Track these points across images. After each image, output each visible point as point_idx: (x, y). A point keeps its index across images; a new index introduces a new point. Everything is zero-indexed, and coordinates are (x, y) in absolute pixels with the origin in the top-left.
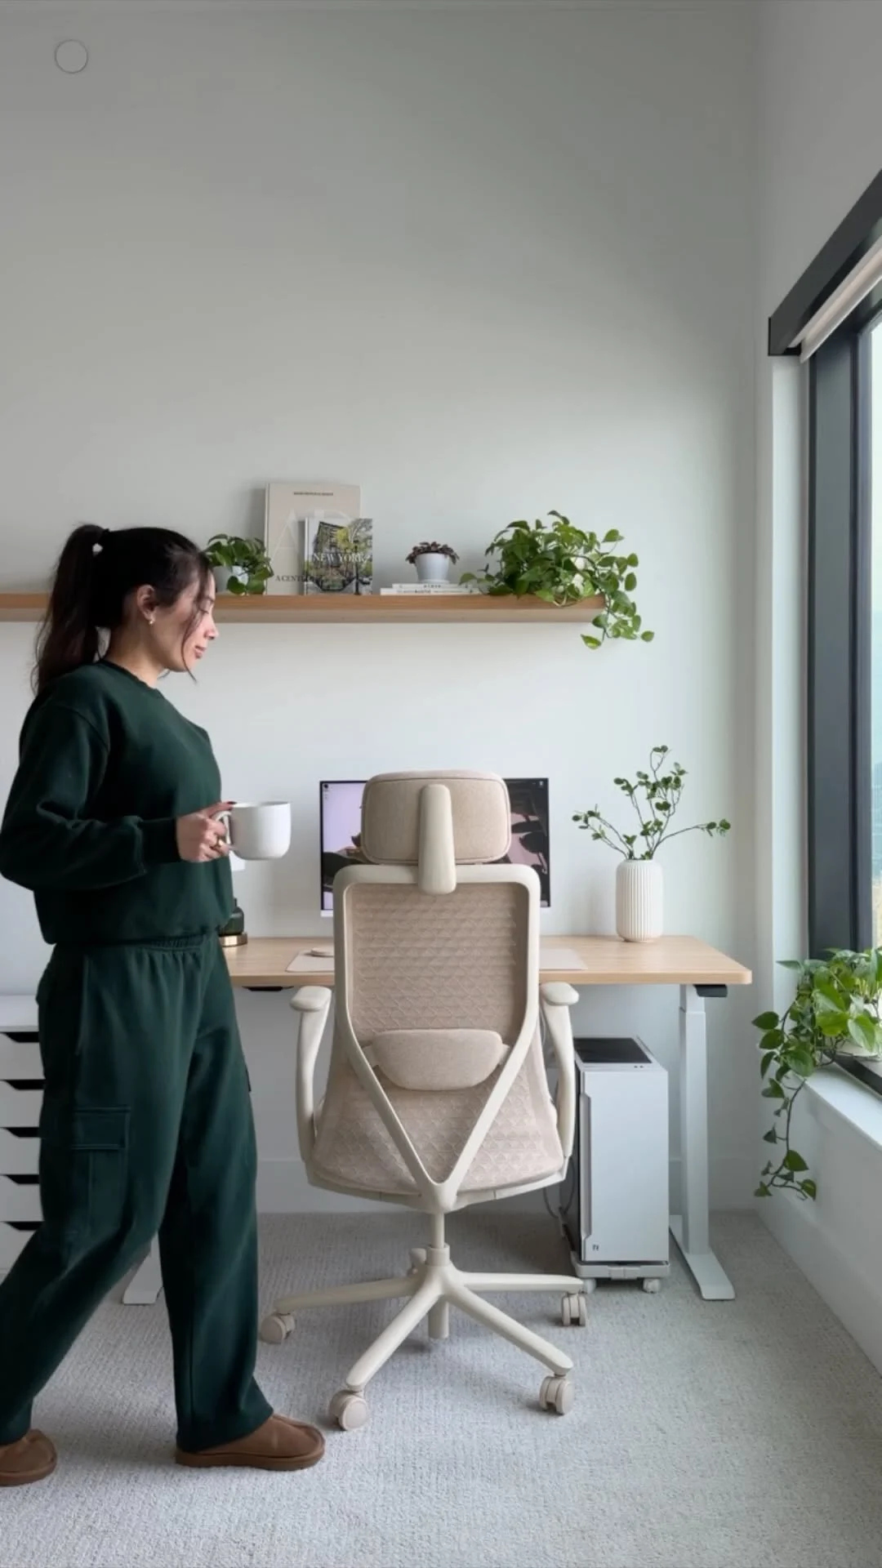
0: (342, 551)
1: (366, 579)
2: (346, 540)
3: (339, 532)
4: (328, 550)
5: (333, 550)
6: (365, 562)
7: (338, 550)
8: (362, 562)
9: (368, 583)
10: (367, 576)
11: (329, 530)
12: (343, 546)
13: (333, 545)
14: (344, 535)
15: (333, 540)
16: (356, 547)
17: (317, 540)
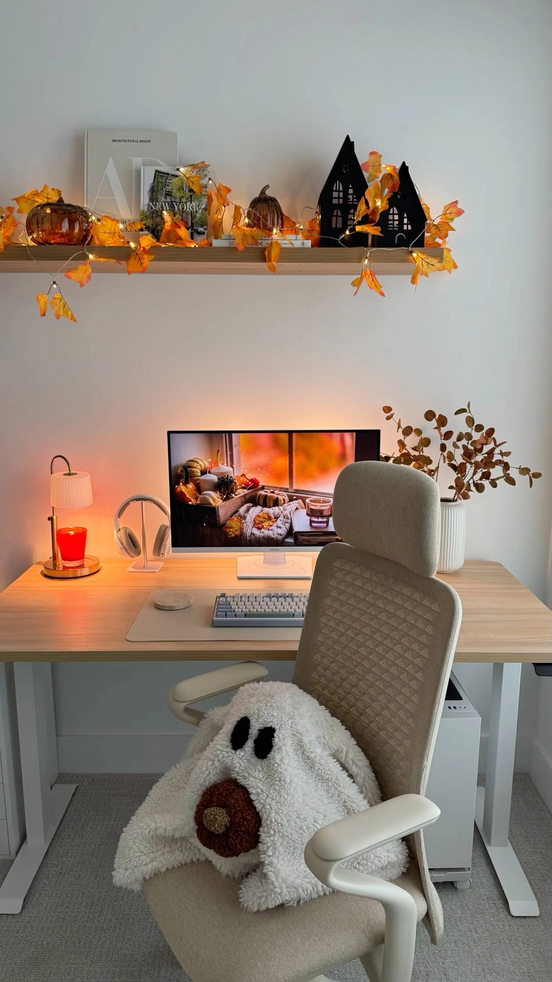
0: (178, 200)
1: (201, 229)
2: (181, 188)
3: (175, 180)
4: (163, 199)
5: (168, 199)
6: (200, 211)
7: (173, 200)
8: (197, 211)
9: (204, 233)
10: (202, 226)
11: (164, 178)
12: (178, 195)
13: (168, 194)
14: (179, 183)
15: (169, 188)
16: (191, 196)
17: (153, 189)
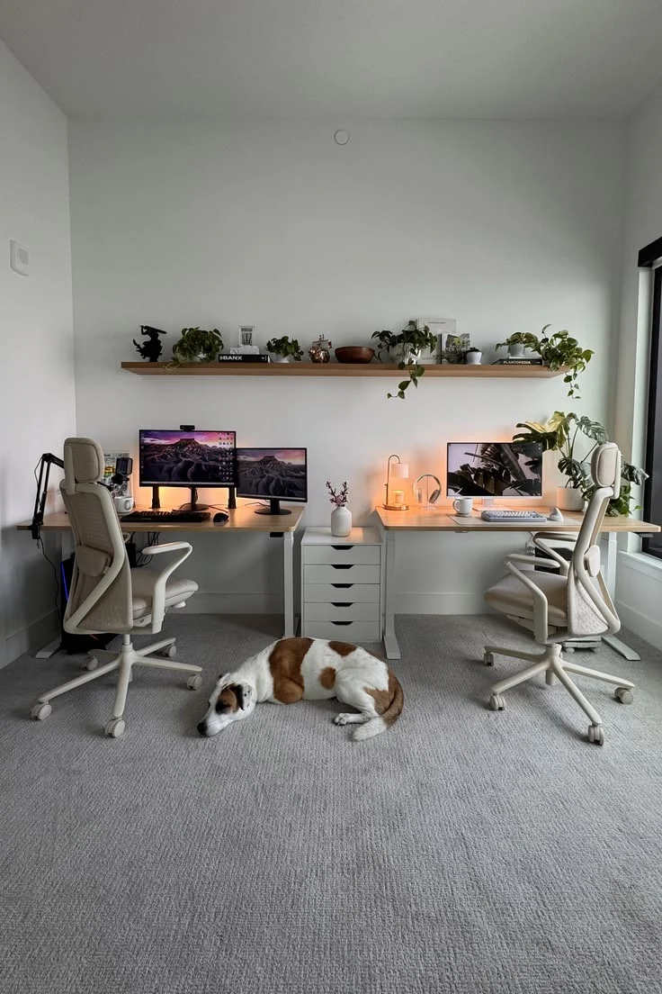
17: (447, 342)
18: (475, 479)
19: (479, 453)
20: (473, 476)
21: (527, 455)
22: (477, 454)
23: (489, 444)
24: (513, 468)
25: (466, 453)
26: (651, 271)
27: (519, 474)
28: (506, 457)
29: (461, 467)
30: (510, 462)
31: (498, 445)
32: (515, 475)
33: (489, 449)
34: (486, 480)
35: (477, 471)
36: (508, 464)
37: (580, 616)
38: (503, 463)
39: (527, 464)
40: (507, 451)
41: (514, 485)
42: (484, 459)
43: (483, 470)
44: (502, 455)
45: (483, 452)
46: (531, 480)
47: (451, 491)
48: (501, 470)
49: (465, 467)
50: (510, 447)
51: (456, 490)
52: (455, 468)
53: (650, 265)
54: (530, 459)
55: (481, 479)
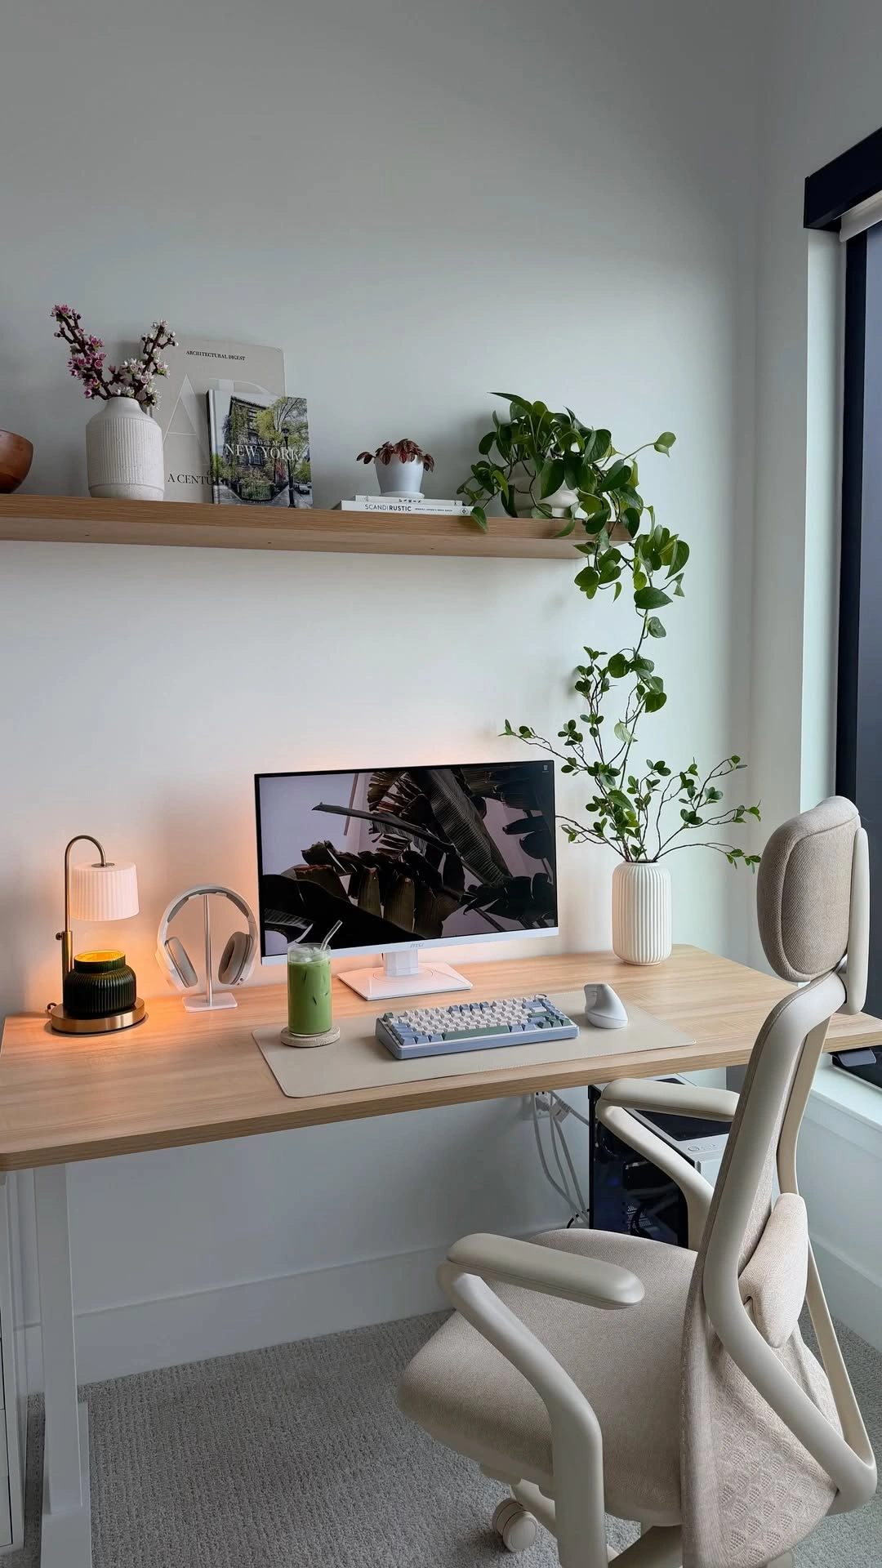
0: (267, 443)
1: (303, 487)
2: (271, 426)
3: (259, 414)
4: (245, 440)
5: (253, 440)
6: (301, 461)
7: (261, 442)
8: (296, 461)
9: (307, 494)
10: (305, 483)
11: (244, 410)
12: (267, 435)
13: (253, 433)
14: (267, 418)
15: (252, 425)
16: (286, 439)
17: (229, 426)
18: (354, 890)
19: (361, 804)
20: (345, 880)
21: (510, 802)
22: (356, 807)
23: (392, 773)
24: (470, 845)
25: (321, 808)
26: (838, 243)
27: (489, 861)
28: (448, 810)
29: (306, 855)
30: (462, 830)
31: (420, 775)
32: (478, 867)
33: (393, 790)
34: (389, 893)
35: (358, 864)
36: (453, 835)
37: (728, 1491)
38: (438, 829)
39: (511, 829)
40: (451, 793)
41: (475, 900)
42: (378, 822)
43: (380, 859)
44: (434, 806)
45: (375, 799)
46: (524, 881)
47: (276, 938)
48: (434, 853)
49: (319, 854)
50: (460, 781)
51: (292, 934)
52: (286, 860)
53: (834, 227)
54: (520, 814)
55: (372, 889)
